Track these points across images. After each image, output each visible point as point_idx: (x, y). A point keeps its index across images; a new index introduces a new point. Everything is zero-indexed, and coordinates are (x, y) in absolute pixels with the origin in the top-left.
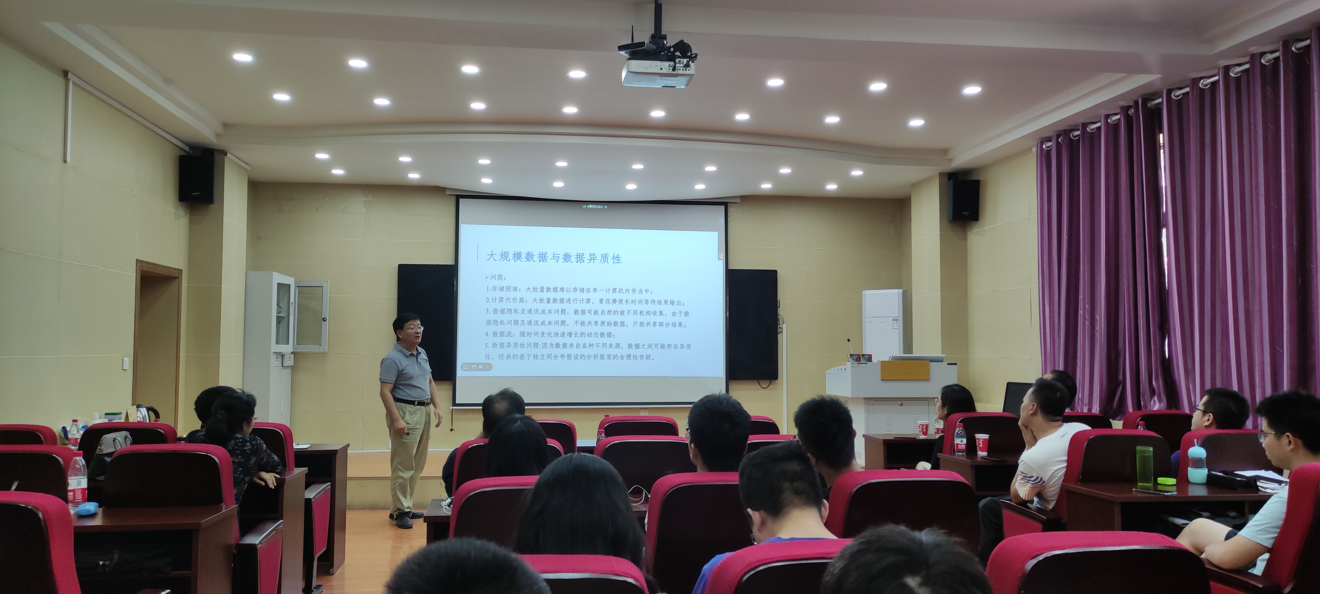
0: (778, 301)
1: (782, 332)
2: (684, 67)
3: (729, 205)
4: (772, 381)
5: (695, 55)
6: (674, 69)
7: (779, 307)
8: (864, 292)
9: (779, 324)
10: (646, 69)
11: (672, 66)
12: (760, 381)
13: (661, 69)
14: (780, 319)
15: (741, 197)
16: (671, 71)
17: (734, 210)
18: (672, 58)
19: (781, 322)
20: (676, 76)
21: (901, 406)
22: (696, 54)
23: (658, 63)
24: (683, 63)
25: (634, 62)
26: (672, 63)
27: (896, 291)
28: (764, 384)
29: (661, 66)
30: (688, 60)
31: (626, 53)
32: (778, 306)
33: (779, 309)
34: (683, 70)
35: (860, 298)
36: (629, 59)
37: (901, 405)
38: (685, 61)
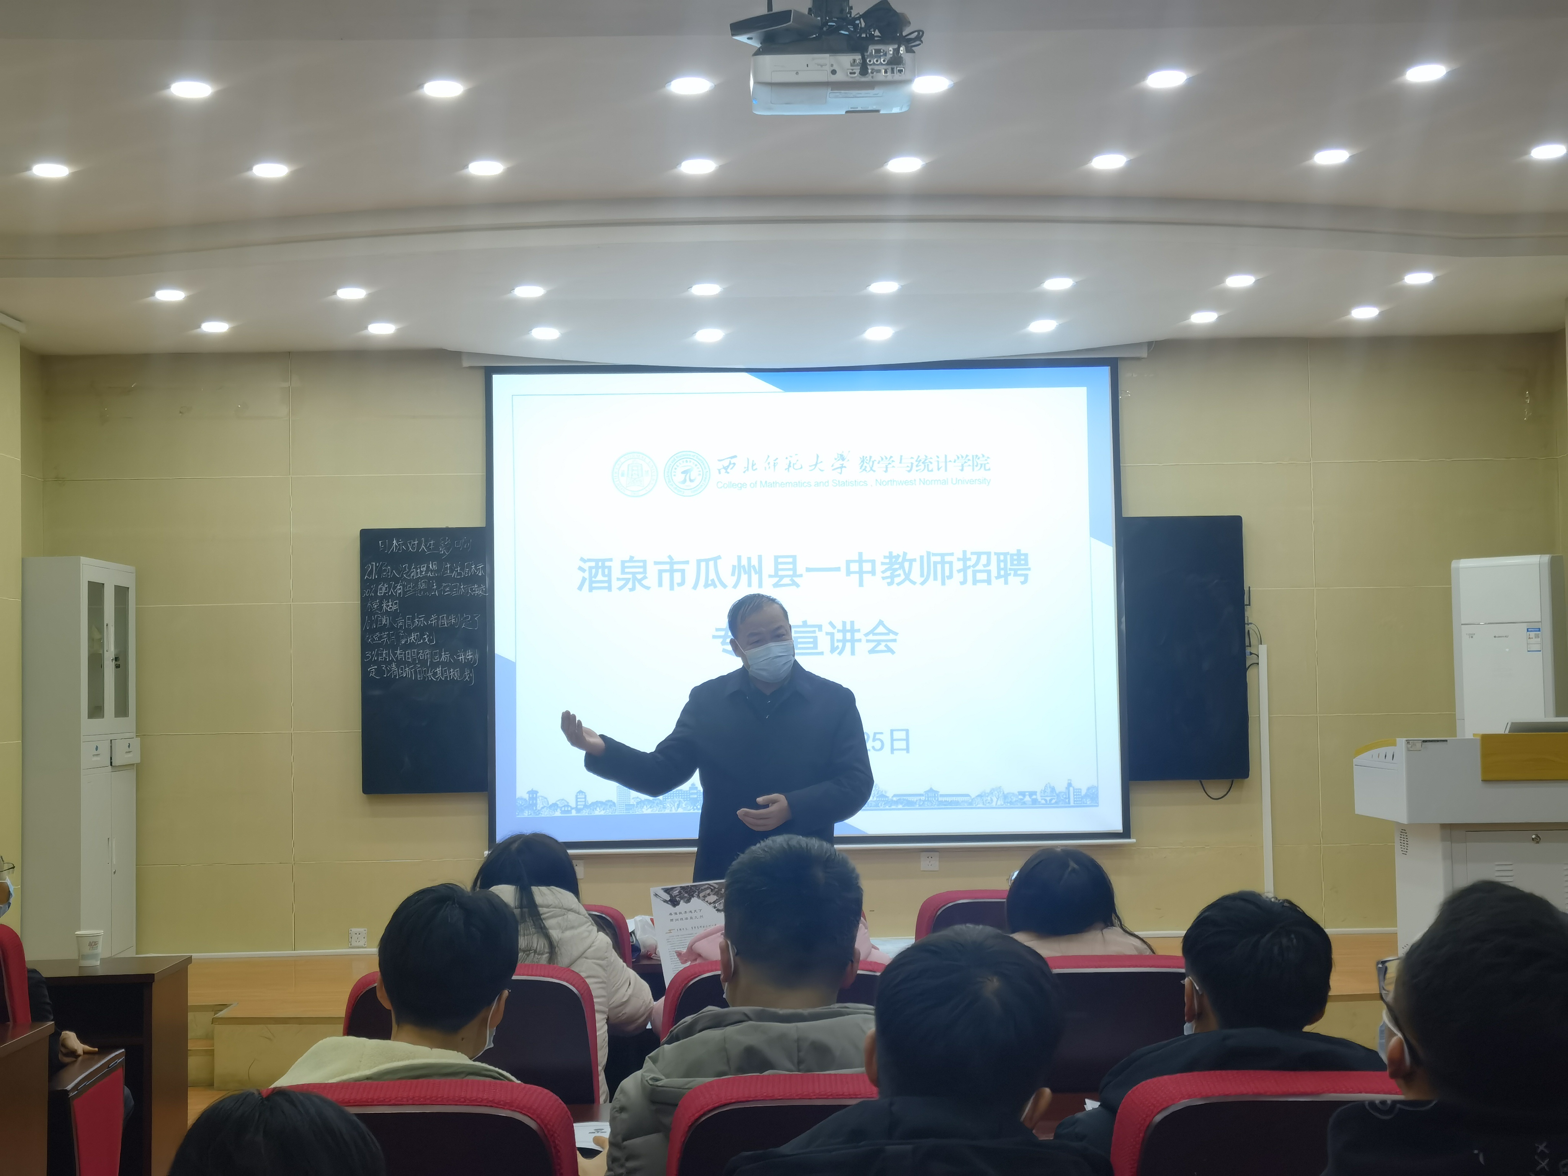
0: (1246, 589)
1: (1258, 664)
2: (887, 64)
3: (1122, 366)
4: (1235, 781)
5: (916, 34)
6: (864, 71)
7: (1249, 605)
8: (1454, 564)
9: (1250, 646)
10: (797, 73)
11: (857, 65)
12: (1202, 781)
13: (834, 72)
14: (1251, 632)
15: (1150, 344)
16: (857, 77)
17: (1134, 376)
18: (856, 45)
19: (1254, 640)
20: (871, 85)
21: (1538, 842)
22: (919, 31)
23: (825, 59)
24: (885, 54)
25: (769, 61)
26: (858, 57)
27: (1534, 559)
28: (1216, 788)
29: (832, 65)
30: (896, 46)
31: (749, 38)
32: (1246, 602)
33: (1247, 608)
34: (886, 72)
35: (1446, 577)
36: (758, 53)
37: (1537, 840)
38: (891, 49)
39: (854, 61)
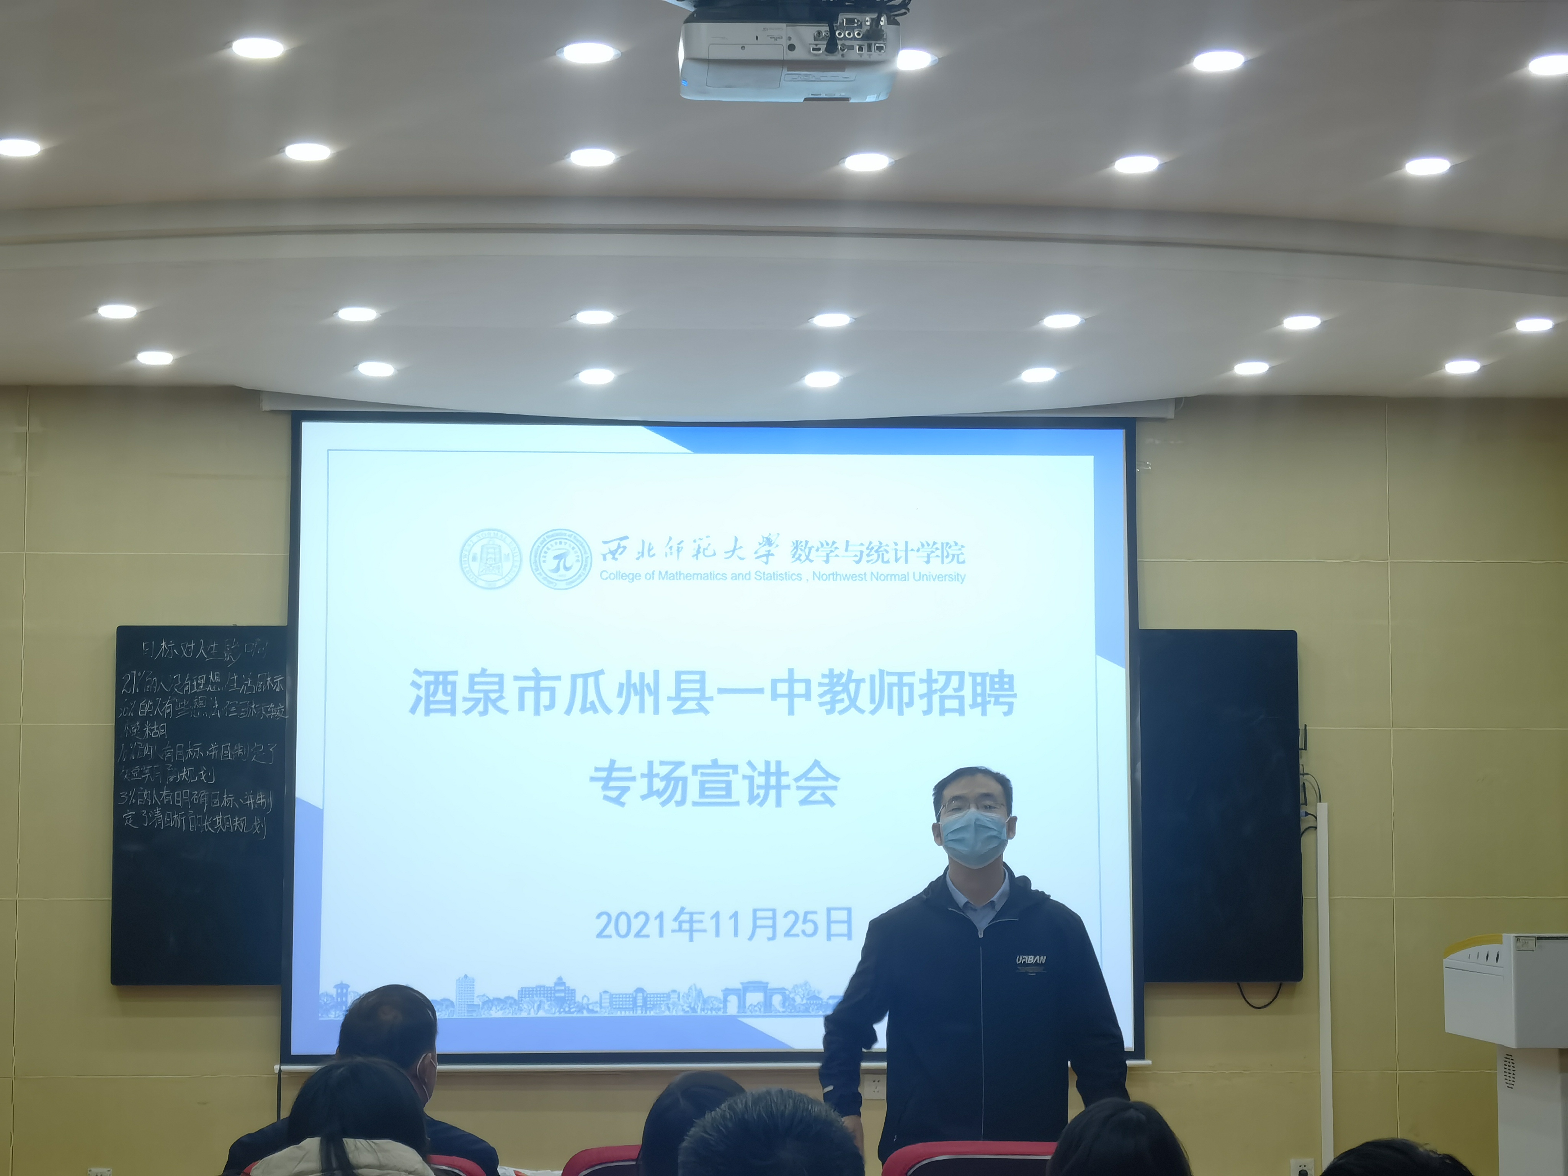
0: (1301, 727)
1: (1316, 828)
2: (862, 39)
3: (1140, 429)
4: (1284, 984)
6: (832, 46)
7: (1305, 749)
9: (1306, 804)
10: (743, 47)
11: (823, 39)
12: (1244, 984)
13: (792, 47)
14: (1307, 784)
15: (1178, 401)
16: (821, 54)
17: (1157, 442)
18: (821, 11)
19: (1311, 796)
20: (841, 66)
23: (781, 30)
24: (860, 26)
26: (824, 29)
28: (1259, 995)
29: (790, 38)
30: (875, 16)
32: (1301, 745)
33: (1303, 753)
34: (861, 49)
38: (868, 19)
39: (819, 33)
